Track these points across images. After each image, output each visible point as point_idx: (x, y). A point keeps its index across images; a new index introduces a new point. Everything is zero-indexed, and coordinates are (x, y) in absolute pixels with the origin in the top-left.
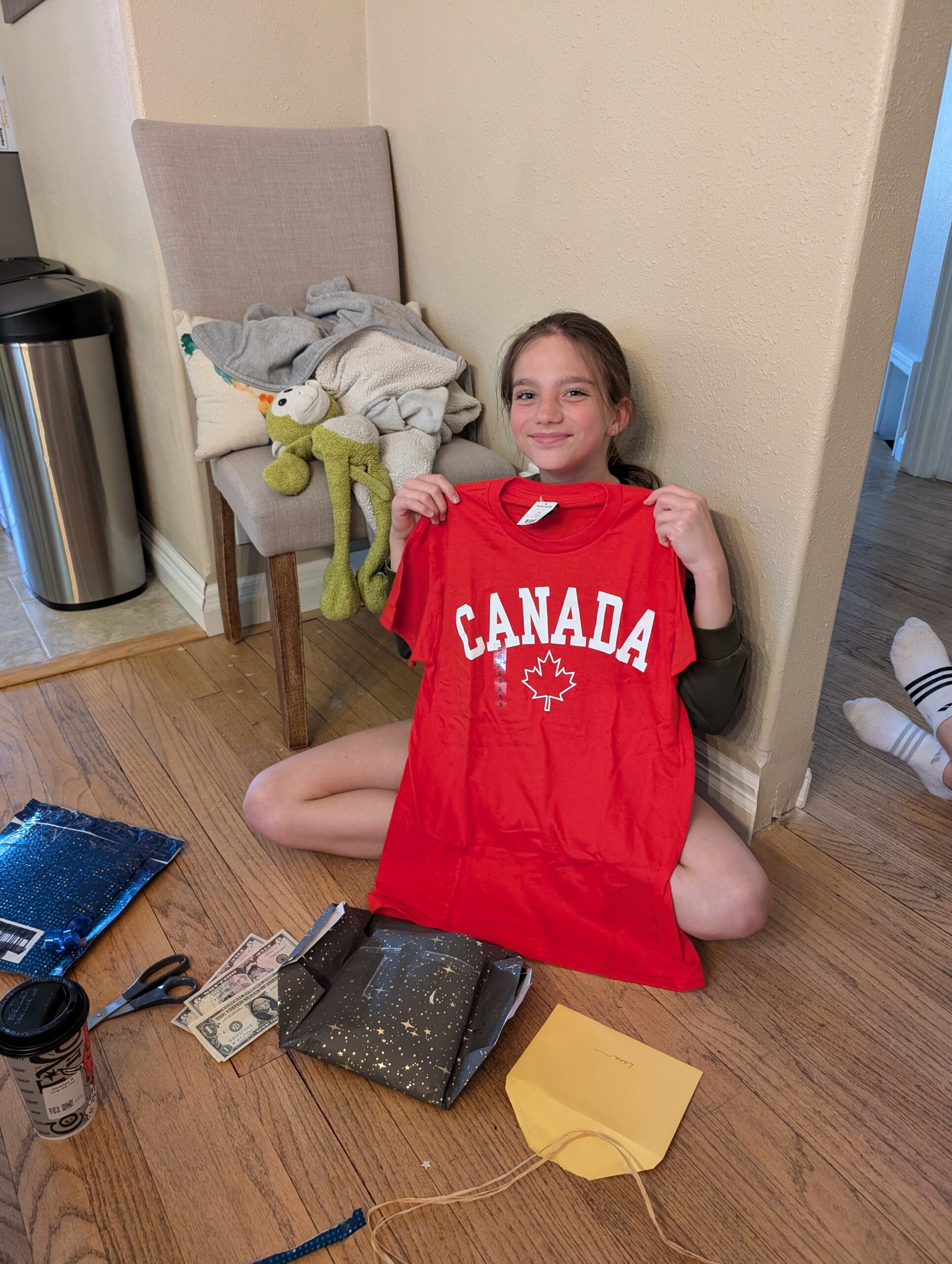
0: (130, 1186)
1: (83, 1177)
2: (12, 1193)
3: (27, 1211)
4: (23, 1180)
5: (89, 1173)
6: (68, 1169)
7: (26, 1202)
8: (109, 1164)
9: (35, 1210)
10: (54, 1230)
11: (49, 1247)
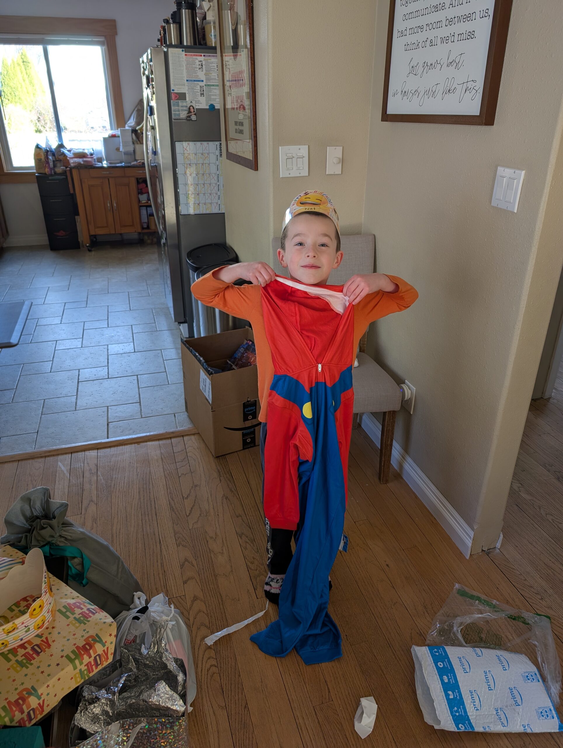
0: (221, 622)
1: (208, 616)
2: (188, 615)
3: (191, 622)
4: (191, 612)
5: (209, 614)
6: (204, 612)
7: (191, 619)
8: (215, 614)
9: (194, 621)
10: (198, 629)
11: (197, 633)
